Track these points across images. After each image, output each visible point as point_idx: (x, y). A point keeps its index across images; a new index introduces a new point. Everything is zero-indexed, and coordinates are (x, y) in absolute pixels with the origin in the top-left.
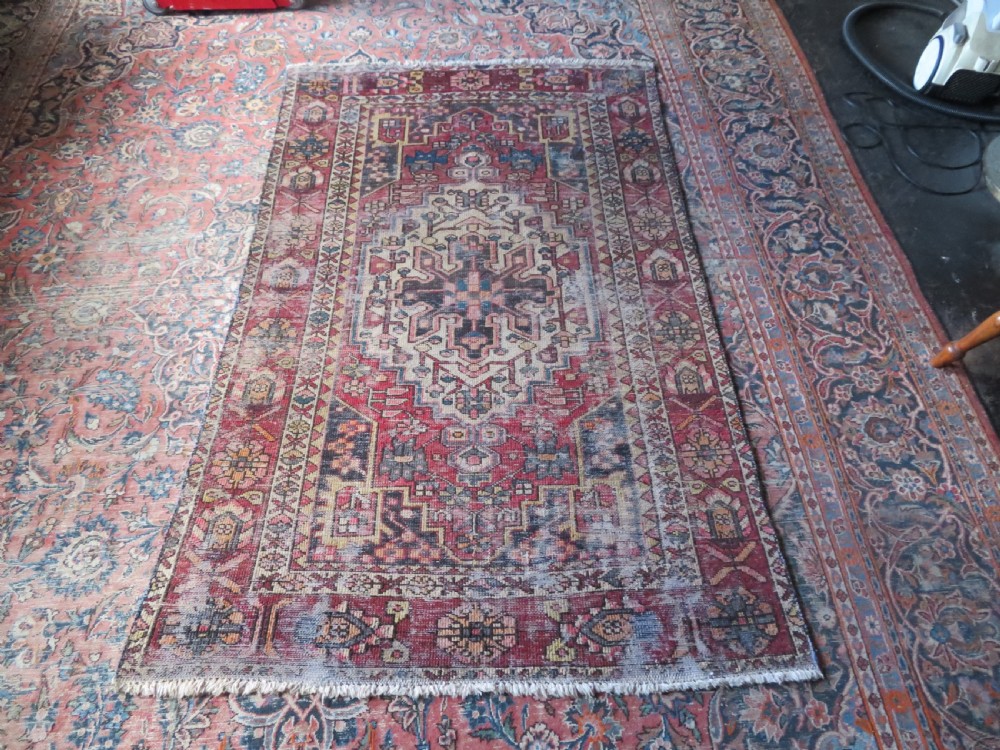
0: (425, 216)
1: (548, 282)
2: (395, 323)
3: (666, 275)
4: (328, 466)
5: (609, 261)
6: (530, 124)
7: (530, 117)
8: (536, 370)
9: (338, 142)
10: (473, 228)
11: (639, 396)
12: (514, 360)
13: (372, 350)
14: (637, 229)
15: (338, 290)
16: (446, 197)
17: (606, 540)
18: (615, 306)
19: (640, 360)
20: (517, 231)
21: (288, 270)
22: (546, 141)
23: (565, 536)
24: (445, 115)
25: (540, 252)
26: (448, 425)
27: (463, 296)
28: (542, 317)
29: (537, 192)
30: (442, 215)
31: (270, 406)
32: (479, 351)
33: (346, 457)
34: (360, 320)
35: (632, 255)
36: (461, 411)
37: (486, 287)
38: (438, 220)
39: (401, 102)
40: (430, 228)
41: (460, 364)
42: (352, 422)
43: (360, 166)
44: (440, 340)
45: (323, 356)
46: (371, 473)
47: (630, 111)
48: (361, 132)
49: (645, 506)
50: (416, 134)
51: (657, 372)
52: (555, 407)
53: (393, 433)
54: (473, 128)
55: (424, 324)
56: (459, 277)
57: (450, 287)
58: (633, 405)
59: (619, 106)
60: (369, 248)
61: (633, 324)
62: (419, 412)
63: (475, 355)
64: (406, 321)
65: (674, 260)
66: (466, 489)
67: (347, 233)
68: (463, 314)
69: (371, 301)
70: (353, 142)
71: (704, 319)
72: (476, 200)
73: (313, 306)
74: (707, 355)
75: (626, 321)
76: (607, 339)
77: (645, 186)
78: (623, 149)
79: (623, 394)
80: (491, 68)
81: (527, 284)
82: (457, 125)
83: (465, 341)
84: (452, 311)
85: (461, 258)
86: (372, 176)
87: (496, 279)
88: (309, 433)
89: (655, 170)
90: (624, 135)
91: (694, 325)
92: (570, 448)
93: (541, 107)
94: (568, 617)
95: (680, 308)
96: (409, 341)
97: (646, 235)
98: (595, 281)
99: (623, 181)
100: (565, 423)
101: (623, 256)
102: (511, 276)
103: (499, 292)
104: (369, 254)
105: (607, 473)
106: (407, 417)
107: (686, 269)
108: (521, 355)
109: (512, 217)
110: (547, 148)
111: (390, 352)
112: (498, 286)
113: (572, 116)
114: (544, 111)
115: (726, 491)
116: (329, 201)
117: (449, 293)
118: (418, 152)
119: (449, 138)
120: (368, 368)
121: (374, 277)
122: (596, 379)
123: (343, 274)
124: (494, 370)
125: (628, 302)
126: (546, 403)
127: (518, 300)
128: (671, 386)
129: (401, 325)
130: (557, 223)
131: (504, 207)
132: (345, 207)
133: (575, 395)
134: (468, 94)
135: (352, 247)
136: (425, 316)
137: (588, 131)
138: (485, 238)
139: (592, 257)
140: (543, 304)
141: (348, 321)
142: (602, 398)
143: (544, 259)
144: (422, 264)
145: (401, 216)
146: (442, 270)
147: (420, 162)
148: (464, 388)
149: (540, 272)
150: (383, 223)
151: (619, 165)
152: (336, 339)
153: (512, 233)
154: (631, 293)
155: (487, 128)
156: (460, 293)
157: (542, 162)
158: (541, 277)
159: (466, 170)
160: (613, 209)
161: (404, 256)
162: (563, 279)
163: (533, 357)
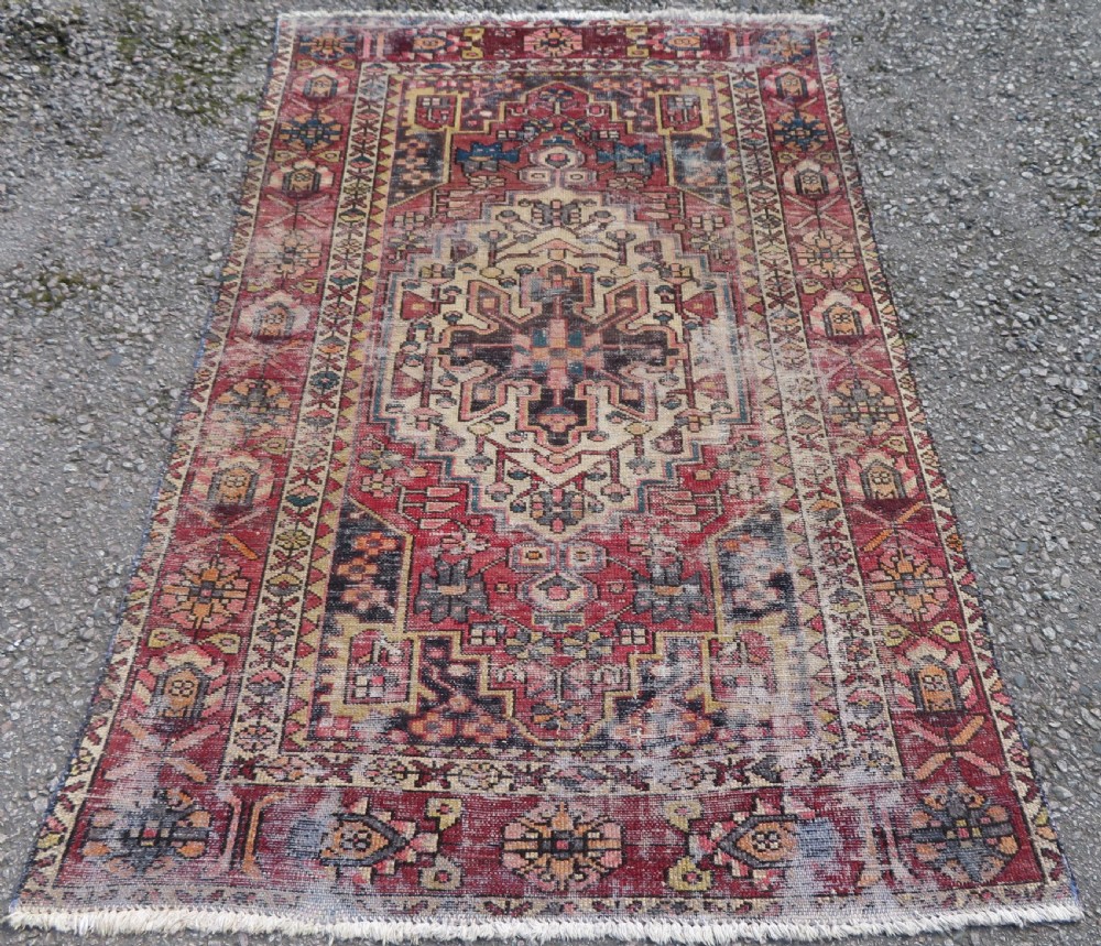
0: (485, 237)
1: (670, 336)
2: (438, 392)
3: (848, 327)
4: (337, 599)
5: (760, 308)
6: (642, 105)
7: (643, 96)
8: (652, 465)
9: (354, 126)
10: (556, 255)
11: (806, 504)
12: (617, 449)
13: (404, 431)
14: (802, 262)
15: (353, 341)
16: (517, 209)
17: (756, 714)
18: (768, 373)
19: (807, 452)
20: (623, 261)
21: (277, 310)
22: (666, 132)
23: (696, 707)
24: (514, 93)
25: (657, 292)
26: (520, 541)
27: (542, 355)
28: (659, 386)
29: (654, 206)
30: (511, 235)
31: (249, 509)
32: (565, 434)
33: (366, 586)
34: (387, 385)
35: (795, 299)
36: (539, 520)
37: (575, 341)
38: (505, 242)
39: (449, 73)
40: (492, 254)
41: (536, 453)
42: (377, 535)
43: (388, 163)
44: (507, 417)
45: (329, 437)
46: (402, 609)
47: (793, 89)
48: (390, 113)
49: (814, 664)
50: (471, 118)
51: (833, 468)
52: (679, 518)
53: (434, 551)
54: (558, 112)
55: (482, 395)
56: (535, 327)
57: (521, 340)
58: (797, 516)
59: (777, 80)
60: (400, 280)
61: (796, 398)
62: (475, 522)
63: (559, 440)
65: (859, 307)
66: (546, 635)
67: (368, 258)
68: (541, 380)
69: (403, 357)
70: (378, 126)
71: (903, 392)
72: (562, 216)
73: (315, 362)
74: (909, 443)
75: (785, 395)
76: (758, 420)
77: (816, 199)
78: (782, 146)
79: (782, 502)
80: (585, 24)
81: (637, 339)
82: (533, 107)
83: (544, 420)
84: (525, 375)
85: (538, 300)
86: (407, 177)
87: (591, 329)
88: (308, 548)
89: (830, 175)
90: (785, 124)
91: (889, 401)
92: (703, 578)
93: (659, 81)
94: (700, 825)
95: (865, 375)
96: (460, 420)
97: (817, 270)
98: (740, 337)
99: (782, 191)
100: (693, 541)
101: (782, 301)
102: (613, 326)
103: (595, 349)
104: (400, 290)
105: (758, 614)
106: (458, 529)
107: (875, 320)
108: (629, 443)
109: (615, 239)
110: (668, 142)
111: (432, 434)
112: (595, 339)
113: (706, 95)
114: (664, 87)
115: (938, 641)
116: (340, 211)
117: (520, 349)
118: (474, 143)
119: (521, 125)
120: (397, 457)
121: (407, 323)
122: (742, 478)
123: (360, 318)
124: (587, 464)
125: (789, 367)
126: (664, 512)
127: (623, 361)
128: (855, 488)
129: (448, 395)
130: (684, 249)
131: (604, 225)
132: (365, 220)
133: (709, 501)
134: (551, 63)
135: (375, 278)
136: (485, 382)
137: (730, 118)
138: (575, 270)
139: (735, 302)
140: (661, 368)
141: (367, 388)
142: (750, 506)
143: (663, 302)
144: (480, 306)
145: (449, 236)
146: (510, 316)
147: (478, 159)
148: (543, 488)
149: (657, 322)
150: (421, 245)
151: (776, 169)
152: (350, 413)
153: (615, 264)
154: (793, 354)
155: (578, 112)
156: (536, 350)
157: (661, 162)
158: (659, 328)
159: (546, 172)
160: (767, 231)
161: (453, 293)
162: (693, 332)
163: (647, 445)
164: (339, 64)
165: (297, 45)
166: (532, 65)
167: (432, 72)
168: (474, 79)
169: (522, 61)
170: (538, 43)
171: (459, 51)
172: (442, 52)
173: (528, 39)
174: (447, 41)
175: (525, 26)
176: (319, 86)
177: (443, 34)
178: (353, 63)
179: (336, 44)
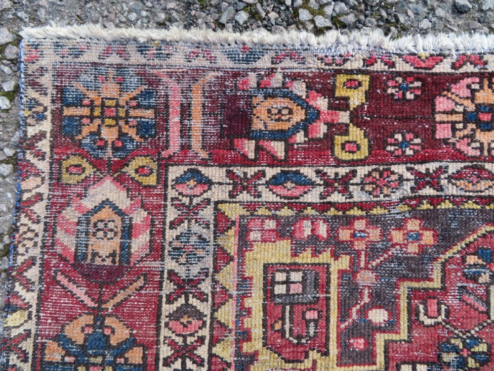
164: (130, 170)
165: (57, 115)
166: (449, 178)
167: (285, 192)
168: (355, 218)
169: (432, 166)
170: (459, 118)
171: (329, 138)
172: (300, 137)
173: (442, 104)
174: (307, 107)
175: (438, 69)
176: (100, 234)
177: (300, 88)
178: (154, 166)
179: (122, 114)
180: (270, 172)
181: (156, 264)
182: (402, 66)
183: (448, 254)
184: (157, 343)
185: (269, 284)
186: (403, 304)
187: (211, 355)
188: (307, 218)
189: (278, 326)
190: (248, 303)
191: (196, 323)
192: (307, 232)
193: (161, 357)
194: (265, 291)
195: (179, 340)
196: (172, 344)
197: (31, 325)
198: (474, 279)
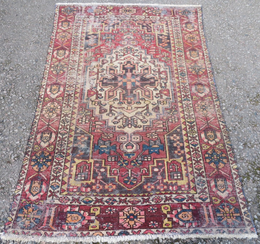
0: (151, 114)
1: (101, 85)
2: (156, 72)
5: (76, 93)
6: (97, 175)
8: (109, 58)
10: (130, 108)
11: (79, 50)
12: (116, 61)
13: (162, 64)
14: (59, 107)
16: (142, 124)
17: (96, 23)
18: (78, 77)
19: (75, 60)
20: (111, 106)
22: (90, 161)
23: (106, 24)
24: (146, 183)
25: (103, 97)
26: (136, 45)
27: (133, 80)
28: (105, 73)
29: (99, 127)
30: (143, 115)
31: (189, 50)
32: (127, 63)
33: (163, 39)
34: (168, 73)
36: (133, 48)
37: (125, 84)
38: (145, 112)
40: (148, 108)
41: (134, 60)
42: (163, 46)
44: (140, 66)
45: (178, 63)
46: (156, 36)
50: (161, 167)
51: (70, 56)
52: (105, 48)
53: (152, 43)
54: (130, 170)
55: (146, 71)
56: (135, 87)
57: (138, 84)
58: (81, 49)
60: (171, 100)
61: (74, 70)
62: (145, 48)
64: (152, 72)
66: (131, 32)
67: (182, 107)
68: (133, 75)
69: (166, 79)
72: (129, 122)
75: (76, 72)
76: (84, 66)
77: (47, 130)
78: (50, 154)
79: (83, 51)
80: (117, 232)
81: (109, 84)
83: (132, 66)
84: (137, 75)
85: (135, 94)
86: (178, 138)
87: (121, 87)
91: (52, 69)
92: (101, 39)
96: (151, 66)
97: (56, 104)
98: (83, 85)
99: (57, 133)
100: (103, 45)
101: (69, 95)
102: (115, 87)
103: (120, 82)
104: (171, 97)
105: (93, 34)
106: (148, 47)
107: (46, 89)
108: (113, 62)
109: (112, 114)
110: (91, 156)
111: (156, 63)
112: (120, 84)
116: (195, 123)
117: (138, 81)
118: (158, 153)
119: (143, 163)
120: (163, 59)
121: (167, 88)
122: (90, 55)
124: (123, 58)
125: (73, 78)
126: (107, 50)
127: (113, 79)
128: (67, 52)
131: (116, 118)
132: (186, 120)
133: (98, 51)
134: (133, 203)
135: (179, 101)
136: (146, 74)
137: (66, 168)
138: (124, 103)
139: (82, 94)
140: (104, 77)
141: (173, 73)
142: (90, 50)
143: (101, 94)
144: (149, 92)
145: (161, 114)
146: (141, 90)
147: (156, 146)
148: (132, 54)
149: (103, 89)
150: (168, 111)
151: (56, 143)
152: (175, 68)
153: (113, 105)
154: (71, 81)
155: (122, 171)
156: (135, 81)
157: (94, 146)
158: (103, 87)
159: (133, 140)
160: (67, 118)
161: (157, 96)
162: (95, 86)
163: (110, 61)
164: (219, 200)
165: (241, 213)
166: (140, 201)
167: (181, 197)
168: (163, 191)
169: (145, 204)
170: (138, 217)
171: (172, 210)
172: (179, 210)
173: (143, 220)
174: (178, 218)
175: (145, 230)
176: (222, 185)
177: (181, 223)
178: (214, 202)
179: (225, 215)
180: (185, 201)
181: (208, 179)
182: (154, 230)
183: (141, 183)
184: (204, 163)
185: (182, 176)
186: (150, 172)
187: (192, 161)
188: (175, 191)
189: (178, 167)
190: (186, 172)
191: (196, 167)
192: (174, 187)
193: (202, 161)
194: (182, 174)
195: (199, 164)
196: (201, 163)
197: (231, 166)
198: (134, 178)
